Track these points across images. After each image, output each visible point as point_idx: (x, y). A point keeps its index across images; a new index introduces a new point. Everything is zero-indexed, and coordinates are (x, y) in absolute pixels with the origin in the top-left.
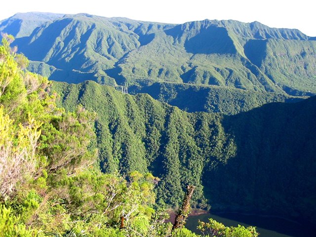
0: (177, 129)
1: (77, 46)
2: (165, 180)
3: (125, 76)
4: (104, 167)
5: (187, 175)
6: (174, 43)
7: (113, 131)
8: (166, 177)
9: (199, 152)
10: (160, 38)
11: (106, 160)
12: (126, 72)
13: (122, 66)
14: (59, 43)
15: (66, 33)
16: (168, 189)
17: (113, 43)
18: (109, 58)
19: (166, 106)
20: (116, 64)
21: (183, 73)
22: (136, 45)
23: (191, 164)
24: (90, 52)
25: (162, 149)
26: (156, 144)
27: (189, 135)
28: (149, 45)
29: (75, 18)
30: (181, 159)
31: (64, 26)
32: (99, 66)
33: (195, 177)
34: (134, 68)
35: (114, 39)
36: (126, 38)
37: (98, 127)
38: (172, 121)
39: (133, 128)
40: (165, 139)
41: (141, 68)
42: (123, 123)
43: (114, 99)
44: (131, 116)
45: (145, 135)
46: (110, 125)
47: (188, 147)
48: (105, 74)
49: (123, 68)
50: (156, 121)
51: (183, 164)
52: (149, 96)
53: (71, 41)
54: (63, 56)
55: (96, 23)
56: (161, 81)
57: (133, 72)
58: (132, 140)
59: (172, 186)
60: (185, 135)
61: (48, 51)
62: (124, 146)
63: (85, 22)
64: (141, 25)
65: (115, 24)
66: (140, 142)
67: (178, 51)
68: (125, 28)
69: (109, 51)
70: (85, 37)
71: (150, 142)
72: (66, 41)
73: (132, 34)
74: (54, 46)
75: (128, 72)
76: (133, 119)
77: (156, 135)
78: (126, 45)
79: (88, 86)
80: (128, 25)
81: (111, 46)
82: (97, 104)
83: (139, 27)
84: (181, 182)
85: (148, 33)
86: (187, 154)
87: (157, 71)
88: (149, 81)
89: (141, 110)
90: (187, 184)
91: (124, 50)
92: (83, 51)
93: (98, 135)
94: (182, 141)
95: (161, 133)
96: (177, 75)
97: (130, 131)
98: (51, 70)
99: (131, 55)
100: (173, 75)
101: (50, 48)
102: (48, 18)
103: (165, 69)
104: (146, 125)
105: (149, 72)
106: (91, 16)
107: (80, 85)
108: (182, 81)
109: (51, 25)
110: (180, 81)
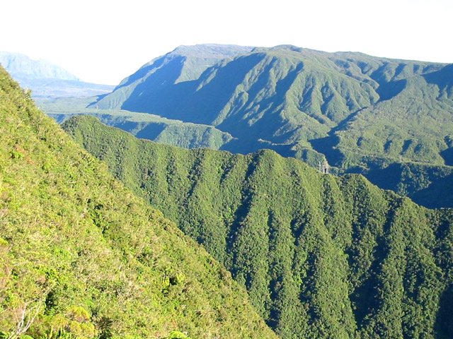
0: (405, 235)
1: (270, 100)
2: (376, 319)
3: (343, 151)
4: (276, 289)
5: (414, 312)
6: (440, 96)
7: (297, 233)
8: (377, 313)
9: (438, 275)
10: (415, 89)
11: (280, 279)
12: (346, 143)
13: (341, 134)
14: (241, 94)
15: (253, 78)
16: (379, 333)
17: (332, 95)
18: (322, 122)
19: (391, 196)
20: (333, 130)
21: (447, 147)
22: (371, 99)
23: (422, 294)
24: (291, 111)
25: (376, 266)
26: (366, 256)
27: (426, 246)
28: (395, 99)
29: (269, 54)
30: (406, 285)
31: (251, 67)
32: (303, 134)
33: (428, 318)
34: (360, 139)
35: (334, 89)
36: (354, 87)
37: (273, 224)
38: (398, 220)
39: (331, 229)
40: (382, 250)
41: (373, 137)
42: (314, 220)
43: (304, 181)
44: (329, 210)
45: (349, 242)
46: (293, 223)
47: (420, 265)
48: (308, 146)
49: (342, 138)
50: (371, 219)
51: (409, 295)
52: (364, 178)
53: (261, 92)
54: (246, 116)
55: (305, 62)
56: (403, 160)
57: (359, 144)
58: (326, 249)
59: (386, 329)
60: (417, 246)
61: (222, 108)
62: (312, 258)
63: (287, 60)
64: (385, 64)
65: (339, 63)
66: (341, 252)
67: (445, 112)
68: (355, 70)
69: (323, 109)
70: (284, 84)
71: (357, 253)
72: (253, 92)
73: (366, 81)
74: (232, 100)
75: (350, 144)
76: (332, 214)
77: (369, 243)
78: (354, 99)
79: (262, 159)
80: (362, 65)
81: (327, 100)
82: (274, 188)
83: (381, 68)
84: (403, 324)
85: (396, 79)
86: (418, 277)
87: (401, 145)
88: (383, 160)
89: (347, 200)
90: (413, 328)
91: (350, 109)
92: (279, 108)
93: (271, 238)
94: (411, 255)
95: (378, 240)
96: (436, 151)
97: (325, 234)
98: (225, 139)
99: (360, 118)
100: (427, 151)
101: (225, 104)
102: (229, 53)
103: (416, 141)
104: (354, 226)
105: (387, 146)
106: (298, 50)
107: (250, 156)
108: (443, 162)
109: (230, 64)
110: (440, 162)
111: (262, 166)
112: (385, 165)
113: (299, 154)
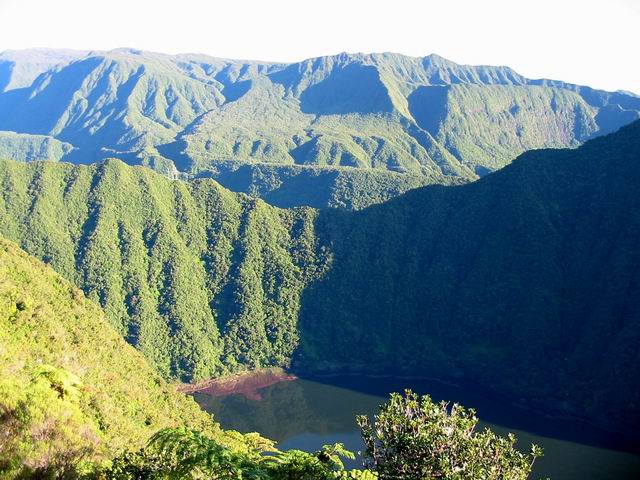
0: (261, 237)
1: (111, 106)
2: (238, 324)
3: (191, 155)
4: (133, 303)
5: (276, 313)
6: (286, 95)
7: (150, 243)
8: (239, 318)
9: (296, 273)
10: (260, 88)
11: (136, 292)
12: (194, 148)
13: (188, 138)
14: (79, 101)
15: (92, 83)
16: (242, 337)
17: (177, 99)
18: (167, 126)
19: (244, 199)
20: (180, 134)
21: (296, 146)
22: (217, 101)
23: (282, 295)
24: (134, 117)
25: (234, 271)
26: (224, 262)
27: (282, 246)
28: (241, 100)
29: (107, 57)
30: (266, 288)
31: (89, 71)
32: (149, 140)
33: (290, 318)
34: (208, 142)
35: (178, 92)
36: (199, 91)
37: (124, 237)
38: (252, 223)
39: (185, 237)
40: (239, 254)
41: (220, 139)
42: (167, 229)
43: (153, 189)
44: (182, 217)
45: (204, 247)
46: (145, 234)
47: (278, 266)
48: (156, 153)
49: (189, 142)
50: (225, 224)
51: (270, 296)
53: (101, 98)
54: (87, 124)
55: (146, 65)
56: (253, 162)
57: (207, 148)
58: (181, 257)
59: (249, 333)
60: (273, 246)
61: (59, 116)
62: (168, 269)
63: (127, 63)
64: (228, 67)
65: (182, 65)
66: (197, 260)
67: (292, 111)
68: (199, 72)
69: (168, 113)
70: (126, 89)
71: (213, 259)
72: (92, 98)
73: (211, 83)
74: (70, 108)
75: (198, 149)
76: (185, 221)
77: (225, 247)
78: (199, 102)
79: (107, 169)
80: (206, 67)
81: (171, 104)
82: (122, 198)
83: (225, 70)
84: (266, 327)
85: (241, 80)
86: (277, 278)
87: (250, 144)
88: (233, 163)
89: (199, 206)
90: (276, 330)
91: (196, 112)
92: (121, 114)
93: (123, 250)
94: (268, 256)
95: (234, 243)
96: (285, 150)
97: (179, 242)
98: (65, 149)
99: (207, 122)
100: (276, 151)
101: (63, 113)
102: (63, 57)
103: (264, 142)
104: (208, 232)
105: (236, 148)
106: (138, 53)
107: (94, 166)
108: (293, 161)
109: (65, 69)
110: (290, 162)
111: (108, 176)
112: (235, 168)
113: (146, 161)
